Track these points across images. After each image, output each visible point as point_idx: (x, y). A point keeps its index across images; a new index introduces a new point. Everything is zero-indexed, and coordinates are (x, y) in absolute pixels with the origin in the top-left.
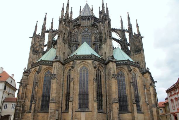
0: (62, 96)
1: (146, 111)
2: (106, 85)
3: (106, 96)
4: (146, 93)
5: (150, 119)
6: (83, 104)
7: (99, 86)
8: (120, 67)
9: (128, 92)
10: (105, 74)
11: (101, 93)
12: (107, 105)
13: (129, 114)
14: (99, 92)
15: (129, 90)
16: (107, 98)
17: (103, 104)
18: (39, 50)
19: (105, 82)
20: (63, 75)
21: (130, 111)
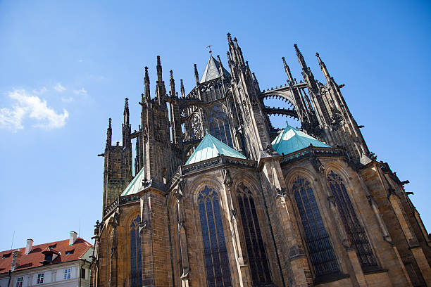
0: (173, 268)
1: (393, 263)
2: (269, 220)
3: (276, 247)
4: (378, 215)
5: (408, 284)
6: (217, 278)
7: (251, 225)
8: (296, 168)
9: (328, 225)
10: (261, 193)
11: (261, 241)
12: (281, 269)
13: (346, 280)
14: (254, 241)
15: (329, 219)
16: (278, 251)
17: (272, 268)
18: (122, 176)
19: (265, 212)
20: (169, 219)
21: (345, 272)
